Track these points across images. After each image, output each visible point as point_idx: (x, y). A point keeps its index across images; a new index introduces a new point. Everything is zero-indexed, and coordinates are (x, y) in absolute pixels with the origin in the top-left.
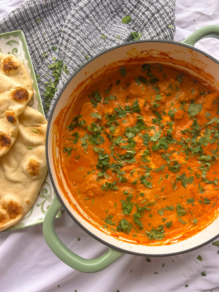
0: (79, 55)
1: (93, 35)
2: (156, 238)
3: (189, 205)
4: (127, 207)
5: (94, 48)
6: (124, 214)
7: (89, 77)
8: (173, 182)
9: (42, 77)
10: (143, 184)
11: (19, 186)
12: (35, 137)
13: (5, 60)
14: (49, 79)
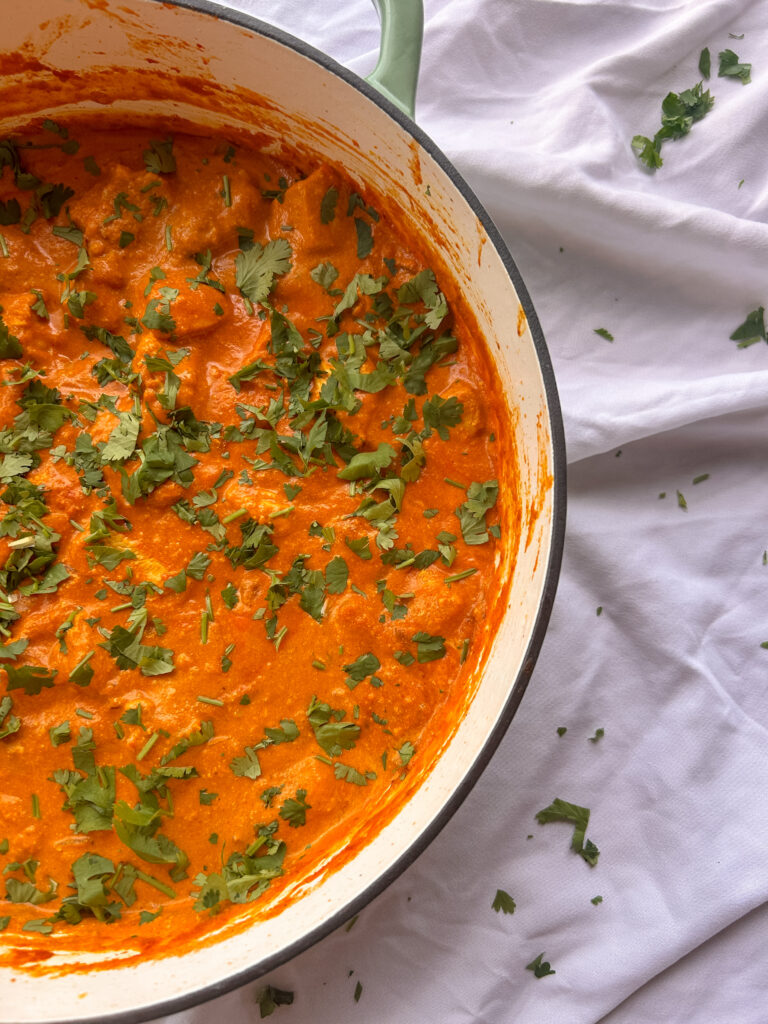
2: (238, 896)
3: (359, 691)
4: (88, 797)
6: (81, 833)
8: (260, 612)
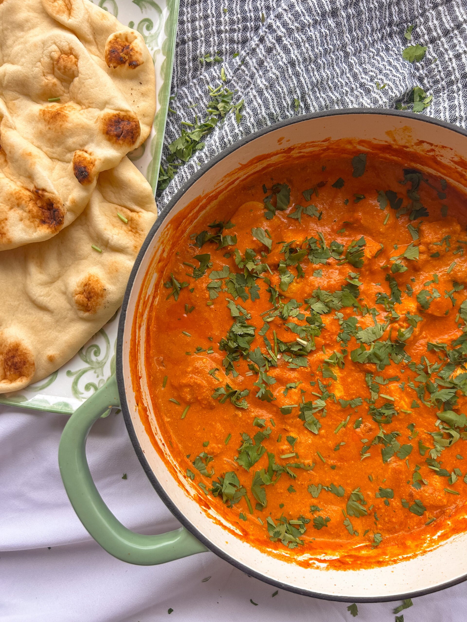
0: (281, 91)
1: (329, 59)
2: (284, 540)
3: (379, 501)
4: (250, 453)
5: (319, 89)
6: (237, 463)
7: (283, 151)
8: (366, 440)
9: (182, 105)
10: (302, 420)
11: (44, 318)
12: (117, 231)
13: (116, 37)
14: (194, 116)
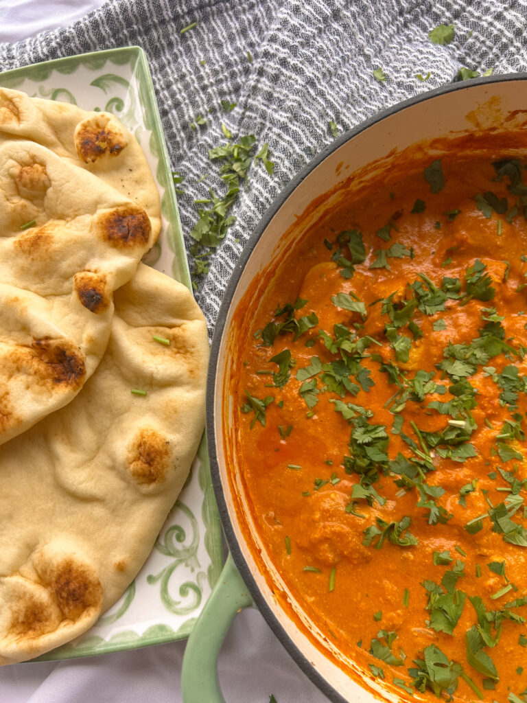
0: (310, 118)
1: (350, 67)
4: (445, 608)
5: (352, 105)
6: (433, 629)
9: (189, 181)
10: (499, 533)
11: (94, 512)
12: (160, 360)
13: (85, 127)
14: (208, 189)
